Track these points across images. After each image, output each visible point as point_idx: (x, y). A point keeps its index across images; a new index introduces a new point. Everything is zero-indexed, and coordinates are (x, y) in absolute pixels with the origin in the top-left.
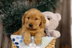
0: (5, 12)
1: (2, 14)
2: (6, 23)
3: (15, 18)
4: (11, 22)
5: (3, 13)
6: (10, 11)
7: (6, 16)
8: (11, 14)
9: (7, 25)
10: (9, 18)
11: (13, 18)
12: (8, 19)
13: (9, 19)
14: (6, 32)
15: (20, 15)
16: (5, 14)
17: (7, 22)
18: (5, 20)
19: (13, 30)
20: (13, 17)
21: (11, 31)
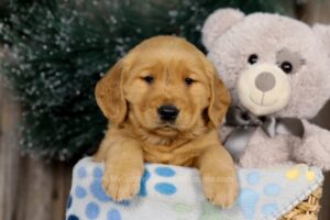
0: (27, 31)
1: (10, 44)
2: (31, 93)
3: (81, 67)
4: (59, 91)
5: (15, 38)
6: (50, 26)
7: (31, 58)
8: (58, 47)
9: (34, 107)
10: (48, 65)
11: (67, 66)
12: (43, 74)
13: (46, 70)
14: (30, 145)
15: (106, 51)
16: (21, 44)
17: (34, 89)
18: (26, 75)
19: (69, 132)
20: (67, 61)
21: (59, 137)
